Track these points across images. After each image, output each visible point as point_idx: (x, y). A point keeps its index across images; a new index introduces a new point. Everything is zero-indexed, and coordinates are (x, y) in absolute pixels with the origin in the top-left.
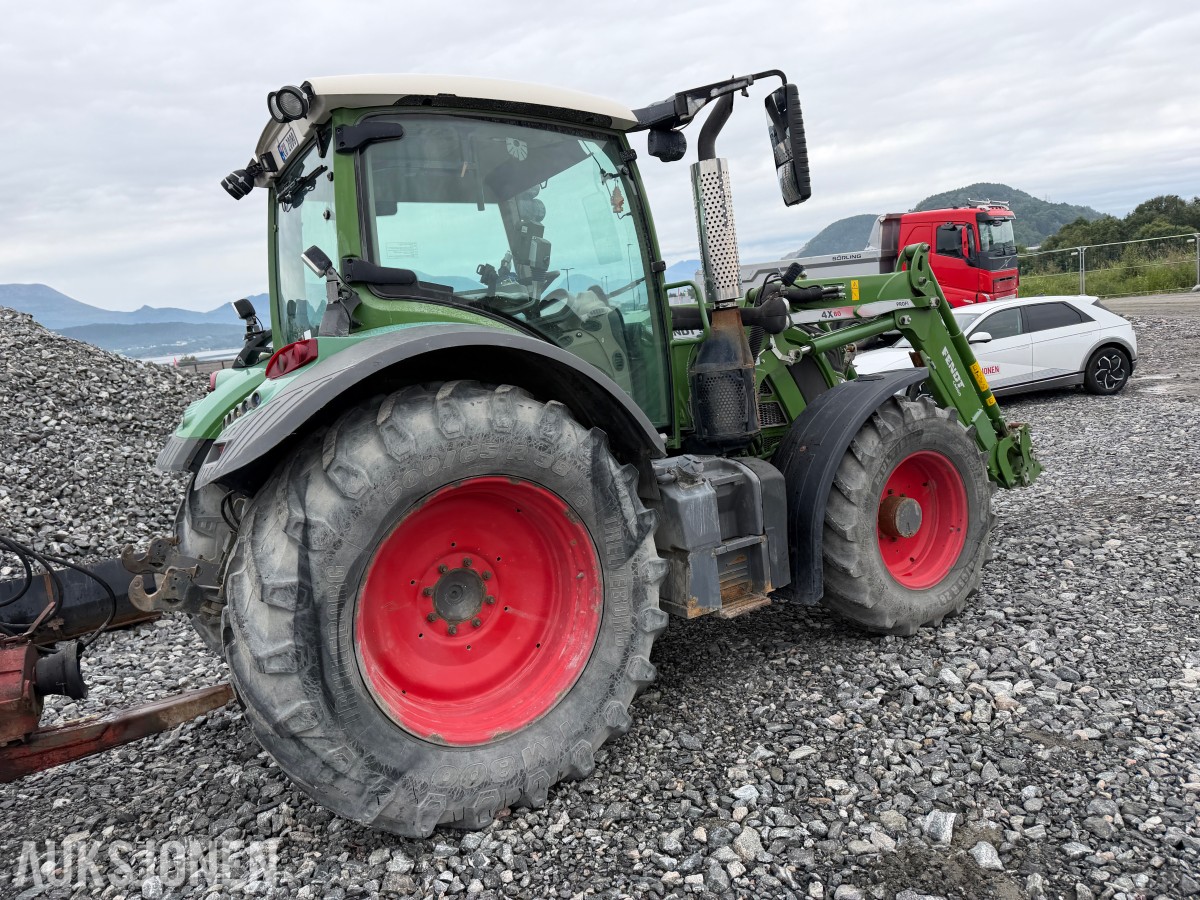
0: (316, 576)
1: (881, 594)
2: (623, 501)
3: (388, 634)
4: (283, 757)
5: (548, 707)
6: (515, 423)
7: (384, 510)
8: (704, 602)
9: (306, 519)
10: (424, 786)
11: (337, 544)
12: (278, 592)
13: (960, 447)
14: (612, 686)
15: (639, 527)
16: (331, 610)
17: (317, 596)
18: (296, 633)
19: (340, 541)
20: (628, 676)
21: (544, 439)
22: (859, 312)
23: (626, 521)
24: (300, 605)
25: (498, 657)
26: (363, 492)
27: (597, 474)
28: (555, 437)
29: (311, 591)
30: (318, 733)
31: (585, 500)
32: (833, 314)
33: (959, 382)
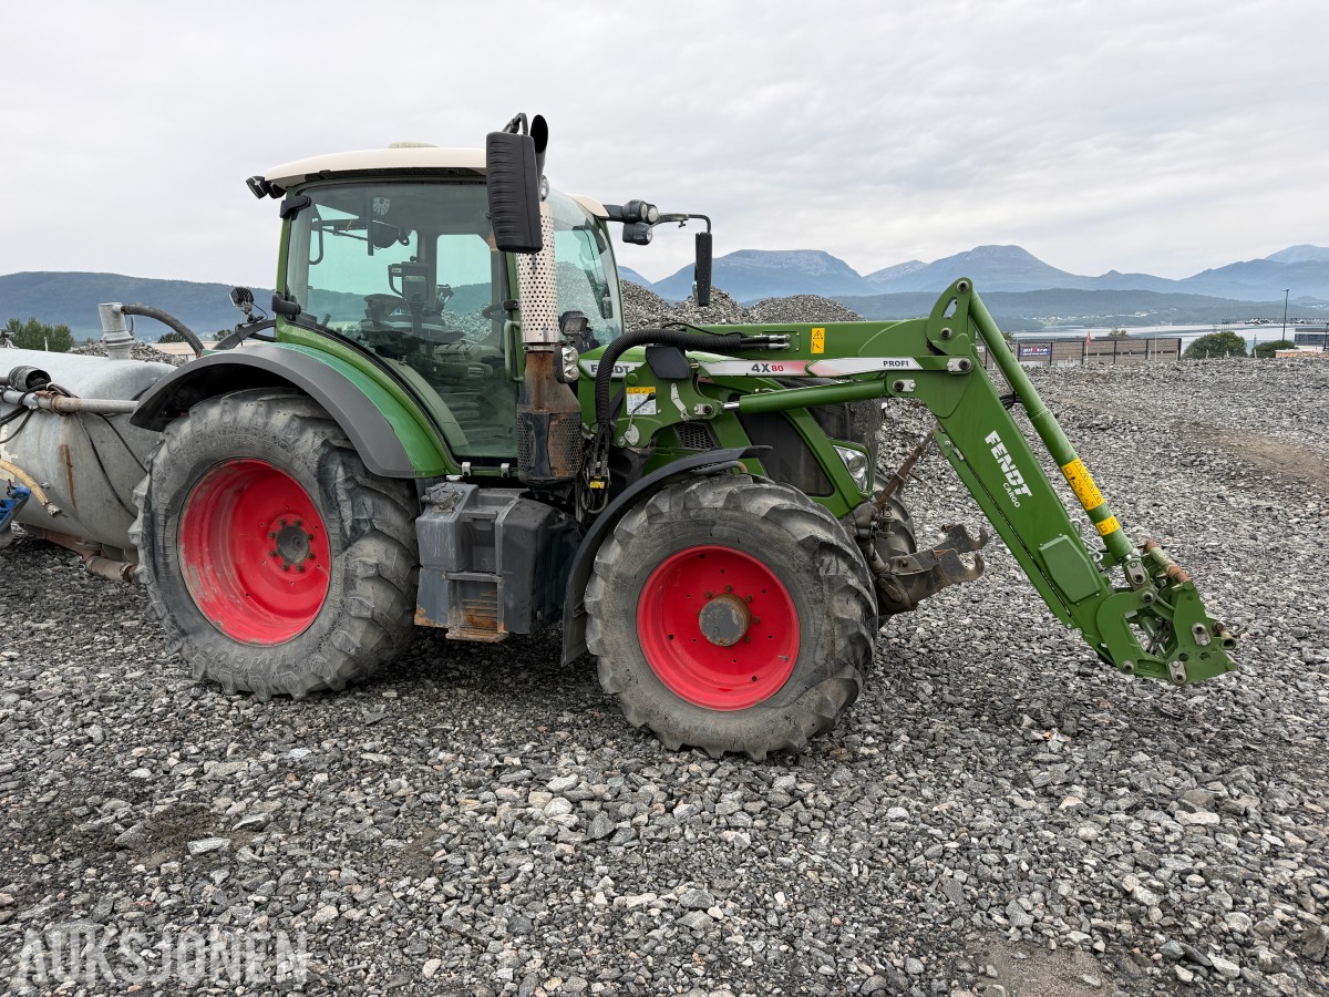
0: (154, 497)
1: (627, 685)
2: (342, 504)
3: (243, 553)
6: (266, 424)
7: (189, 466)
8: (430, 614)
13: (783, 557)
15: (353, 529)
16: (161, 519)
17: (153, 508)
19: (165, 478)
22: (811, 369)
23: (343, 521)
26: (177, 451)
27: (323, 476)
28: (292, 440)
29: (150, 503)
32: (769, 368)
33: (1020, 486)
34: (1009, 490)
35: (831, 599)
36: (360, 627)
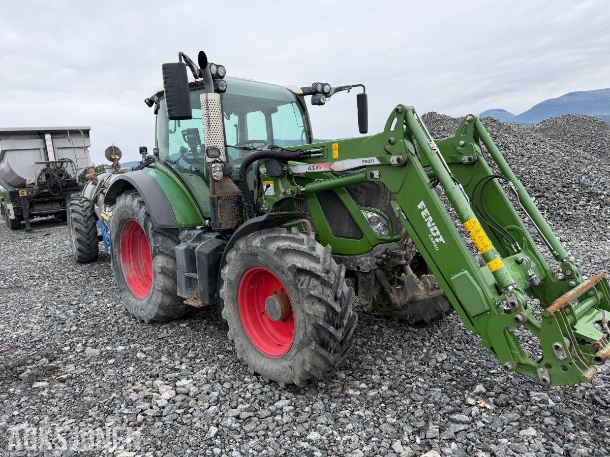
8: (181, 291)
22: (332, 167)
28: (138, 211)
32: (315, 168)
33: (438, 237)
34: (432, 239)
35: (303, 302)
36: (160, 295)
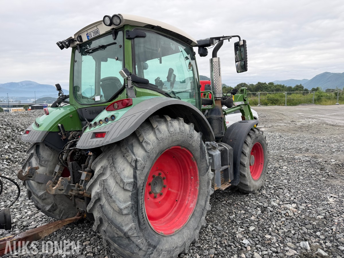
0: (138, 178)
1: (251, 182)
4: (121, 245)
5: (187, 220)
6: (185, 129)
7: (155, 156)
8: (218, 185)
9: (136, 159)
10: (161, 250)
11: (144, 168)
12: (128, 185)
14: (203, 212)
15: (209, 163)
16: (140, 191)
17: (138, 186)
18: (132, 199)
19: (144, 167)
20: (206, 209)
21: (191, 135)
22: (234, 104)
23: (207, 161)
24: (134, 189)
25: (166, 205)
26: (151, 150)
28: (193, 135)
30: (135, 235)
31: (198, 154)
